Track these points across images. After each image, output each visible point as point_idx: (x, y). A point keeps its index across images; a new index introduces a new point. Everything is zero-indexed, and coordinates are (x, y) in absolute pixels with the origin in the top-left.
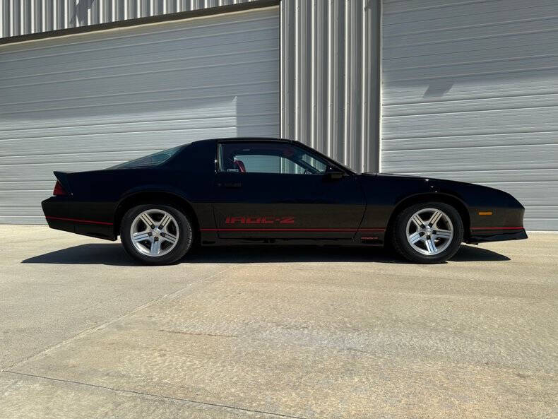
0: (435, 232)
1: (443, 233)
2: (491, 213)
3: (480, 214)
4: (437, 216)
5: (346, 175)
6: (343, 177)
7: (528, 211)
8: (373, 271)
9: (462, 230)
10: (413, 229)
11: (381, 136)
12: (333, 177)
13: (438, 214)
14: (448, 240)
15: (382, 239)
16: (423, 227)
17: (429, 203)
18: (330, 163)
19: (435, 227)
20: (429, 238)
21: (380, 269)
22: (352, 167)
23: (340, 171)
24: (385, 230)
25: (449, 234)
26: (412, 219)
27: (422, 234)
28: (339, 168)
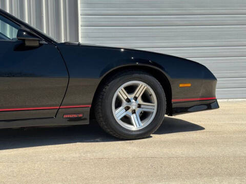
0: (139, 106)
1: (147, 107)
2: (189, 85)
3: (181, 85)
4: (142, 88)
5: (44, 42)
6: (41, 45)
7: (219, 82)
8: (77, 155)
9: (165, 103)
10: (119, 103)
11: (80, 12)
12: (27, 44)
13: (142, 87)
14: (153, 113)
15: (87, 116)
16: (128, 100)
17: (134, 75)
18: (23, 27)
19: (140, 101)
20: (134, 112)
21: (87, 152)
22: (51, 35)
23: (38, 37)
24: (90, 106)
25: (152, 107)
26: (117, 93)
27: (127, 108)
28: (35, 34)
